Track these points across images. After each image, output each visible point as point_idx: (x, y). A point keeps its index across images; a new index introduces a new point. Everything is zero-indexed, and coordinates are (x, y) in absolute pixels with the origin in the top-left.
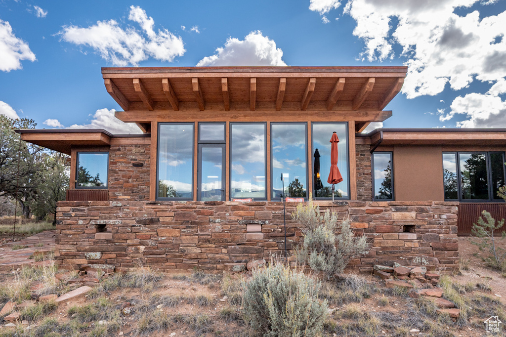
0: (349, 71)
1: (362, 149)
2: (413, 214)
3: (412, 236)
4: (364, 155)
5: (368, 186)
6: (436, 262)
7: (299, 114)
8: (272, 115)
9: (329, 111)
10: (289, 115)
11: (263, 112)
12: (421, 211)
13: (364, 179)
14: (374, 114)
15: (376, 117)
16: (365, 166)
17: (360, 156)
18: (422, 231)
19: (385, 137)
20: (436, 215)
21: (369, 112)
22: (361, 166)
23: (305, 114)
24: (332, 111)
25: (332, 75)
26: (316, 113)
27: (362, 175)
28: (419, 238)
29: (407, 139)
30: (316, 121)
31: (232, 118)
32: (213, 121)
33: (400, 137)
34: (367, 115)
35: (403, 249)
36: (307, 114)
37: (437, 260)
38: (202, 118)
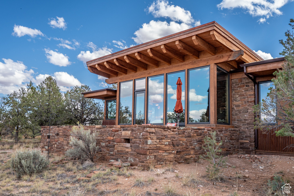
0: (180, 35)
1: (247, 81)
2: (129, 132)
3: (128, 145)
4: (248, 86)
5: (251, 111)
6: (137, 161)
7: (181, 65)
8: (167, 68)
9: (198, 60)
10: (176, 66)
11: (163, 67)
12: (132, 130)
13: (248, 106)
14: (227, 56)
15: (229, 57)
16: (249, 95)
17: (245, 87)
18: (132, 143)
19: (250, 71)
20: (138, 133)
21: (224, 55)
22: (246, 96)
23: (184, 64)
24: (200, 59)
25: (171, 41)
26: (191, 62)
27: (247, 103)
28: (131, 146)
29: (268, 69)
30: (191, 68)
31: (148, 74)
32: (140, 78)
33: (262, 69)
34: (223, 57)
35: (125, 152)
36: (186, 64)
37: (138, 160)
38: (136, 77)
